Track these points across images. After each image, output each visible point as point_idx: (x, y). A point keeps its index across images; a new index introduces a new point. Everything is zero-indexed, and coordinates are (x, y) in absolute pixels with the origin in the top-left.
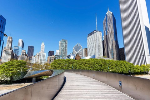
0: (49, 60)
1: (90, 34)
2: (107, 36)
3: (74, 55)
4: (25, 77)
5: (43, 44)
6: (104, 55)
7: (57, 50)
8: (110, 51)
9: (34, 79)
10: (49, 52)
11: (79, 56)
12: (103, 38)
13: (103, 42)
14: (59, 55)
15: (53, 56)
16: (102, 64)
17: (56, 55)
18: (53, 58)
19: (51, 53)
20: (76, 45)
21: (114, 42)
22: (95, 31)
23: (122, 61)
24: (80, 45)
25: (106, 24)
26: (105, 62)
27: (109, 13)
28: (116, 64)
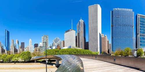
0: (35, 50)
1: (67, 32)
2: (79, 33)
3: (55, 46)
4: (31, 60)
5: (30, 40)
6: (76, 46)
7: (40, 43)
8: (80, 43)
9: (35, 61)
10: (34, 45)
11: (59, 47)
12: (76, 34)
13: (76, 37)
14: (42, 46)
15: (38, 47)
16: (76, 51)
17: (40, 47)
18: (38, 49)
19: (36, 45)
20: (56, 38)
21: (83, 38)
22: (71, 30)
23: (86, 50)
24: (58, 38)
25: (79, 26)
26: (77, 50)
27: (82, 21)
28: (83, 52)
